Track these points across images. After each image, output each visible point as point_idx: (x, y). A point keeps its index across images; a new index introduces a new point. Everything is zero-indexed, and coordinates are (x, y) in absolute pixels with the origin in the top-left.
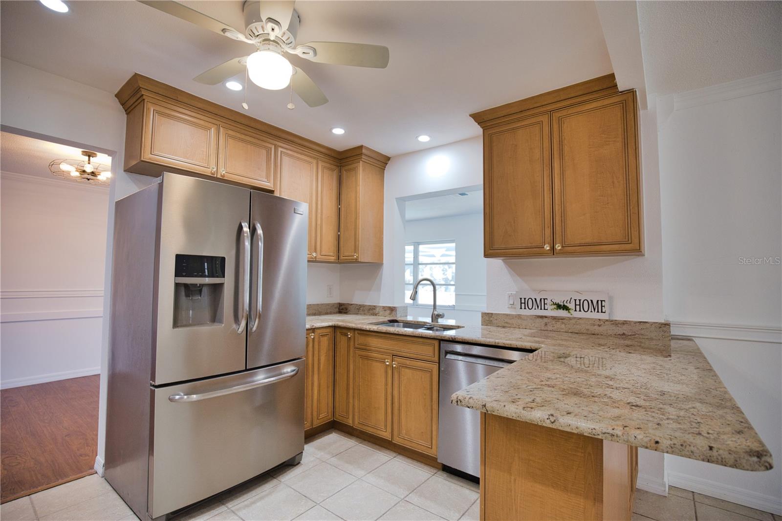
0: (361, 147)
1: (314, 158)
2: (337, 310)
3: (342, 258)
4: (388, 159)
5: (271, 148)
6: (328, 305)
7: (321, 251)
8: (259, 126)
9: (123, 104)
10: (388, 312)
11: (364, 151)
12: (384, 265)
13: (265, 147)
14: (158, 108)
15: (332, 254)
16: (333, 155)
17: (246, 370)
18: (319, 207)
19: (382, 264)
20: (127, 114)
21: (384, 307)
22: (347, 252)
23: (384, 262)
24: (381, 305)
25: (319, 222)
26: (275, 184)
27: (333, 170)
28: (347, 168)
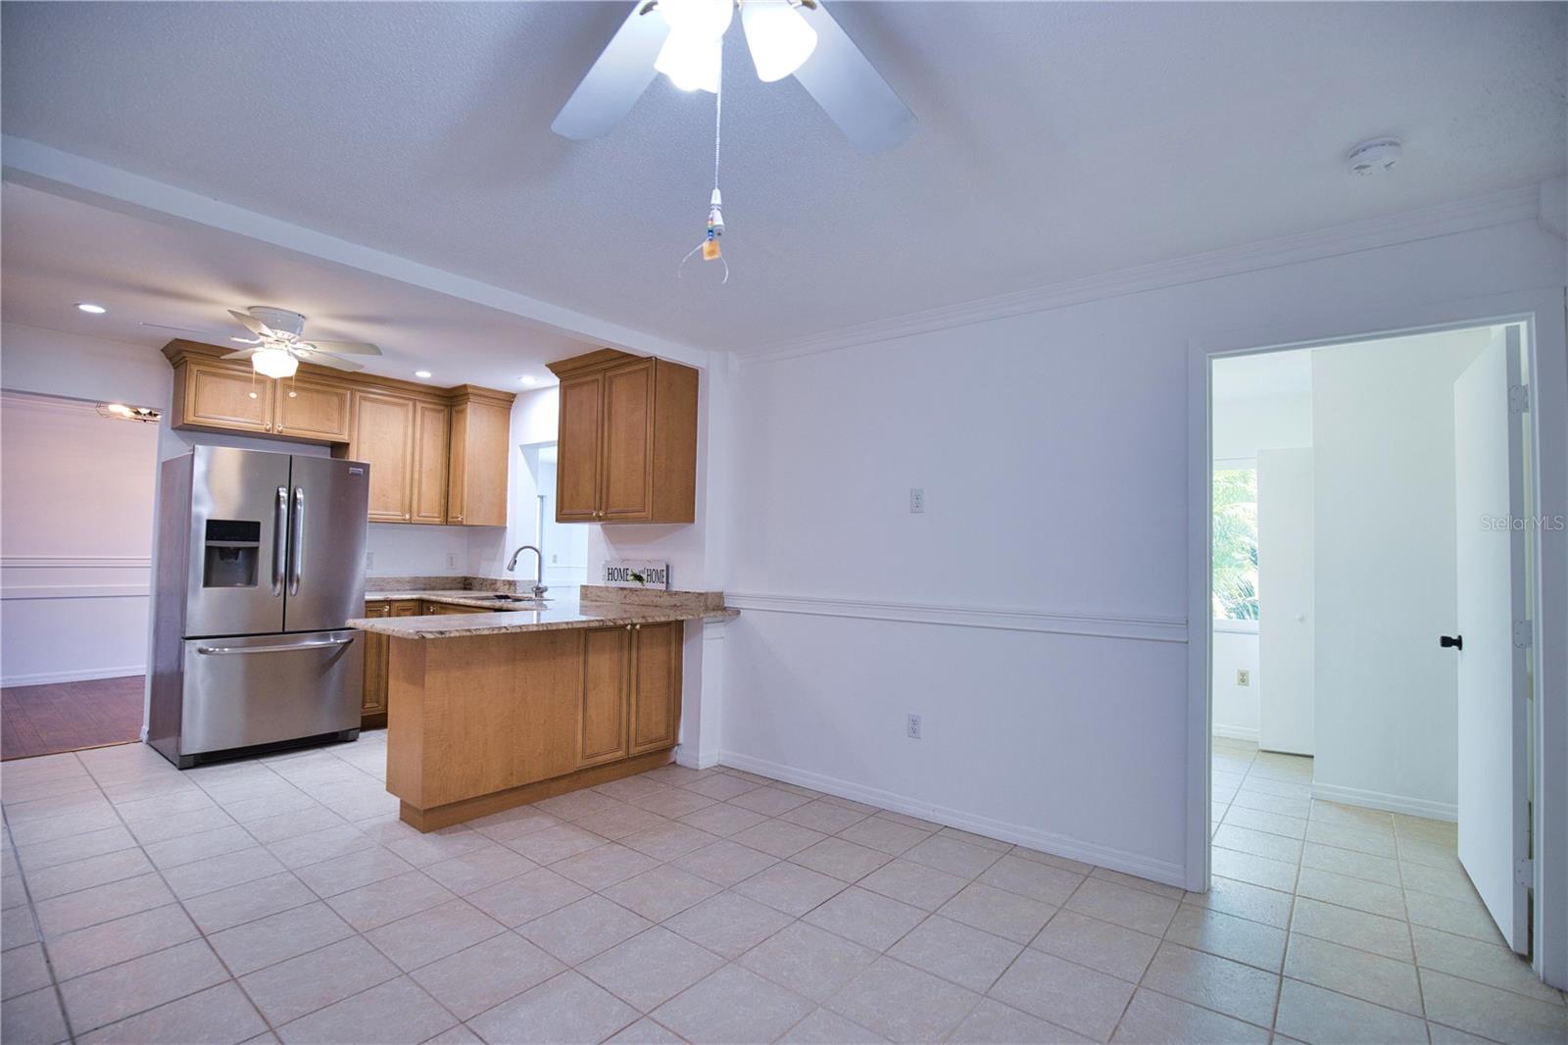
0: (465, 386)
1: (410, 399)
2: (462, 586)
3: (450, 520)
4: (514, 396)
5: (345, 395)
6: (447, 578)
7: (419, 511)
8: (325, 372)
9: (170, 359)
10: (507, 587)
11: (469, 390)
12: (508, 530)
13: (337, 394)
14: (201, 368)
15: (436, 515)
16: (437, 393)
17: (284, 633)
18: (417, 457)
19: (506, 528)
20: (175, 368)
21: (504, 581)
22: (454, 512)
23: (508, 525)
24: (503, 578)
25: (416, 476)
26: (350, 435)
27: (440, 411)
28: (457, 408)
